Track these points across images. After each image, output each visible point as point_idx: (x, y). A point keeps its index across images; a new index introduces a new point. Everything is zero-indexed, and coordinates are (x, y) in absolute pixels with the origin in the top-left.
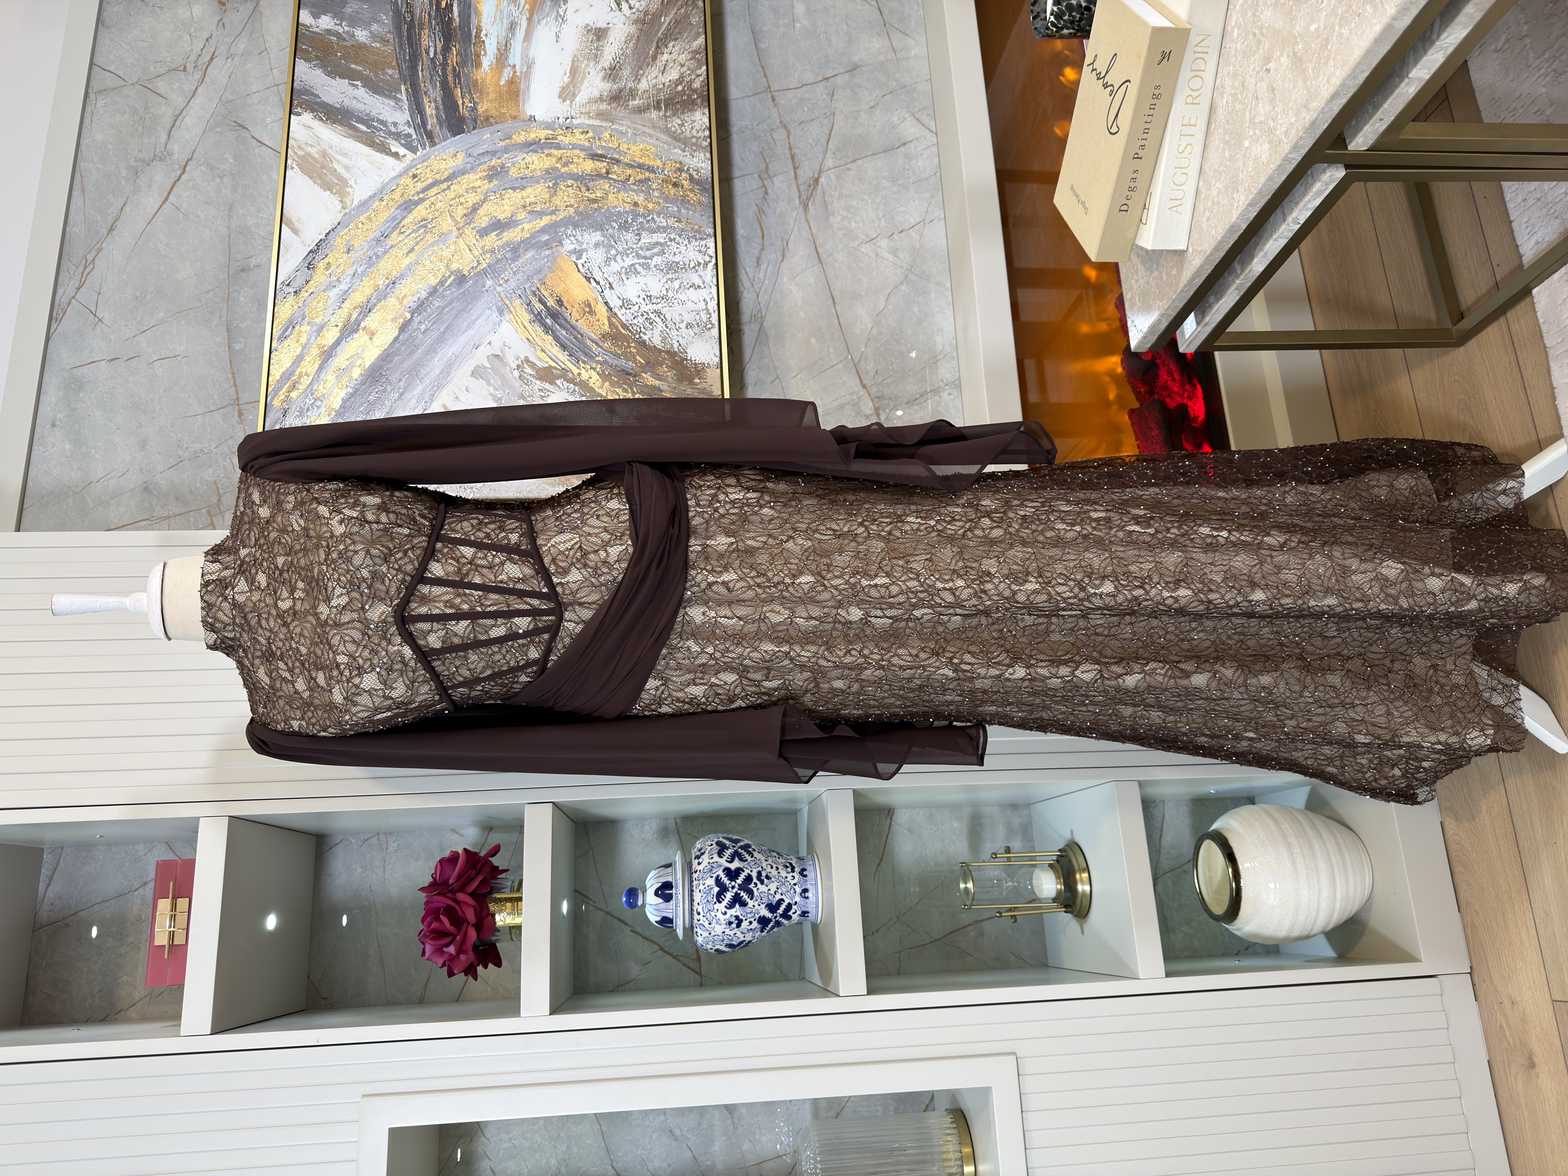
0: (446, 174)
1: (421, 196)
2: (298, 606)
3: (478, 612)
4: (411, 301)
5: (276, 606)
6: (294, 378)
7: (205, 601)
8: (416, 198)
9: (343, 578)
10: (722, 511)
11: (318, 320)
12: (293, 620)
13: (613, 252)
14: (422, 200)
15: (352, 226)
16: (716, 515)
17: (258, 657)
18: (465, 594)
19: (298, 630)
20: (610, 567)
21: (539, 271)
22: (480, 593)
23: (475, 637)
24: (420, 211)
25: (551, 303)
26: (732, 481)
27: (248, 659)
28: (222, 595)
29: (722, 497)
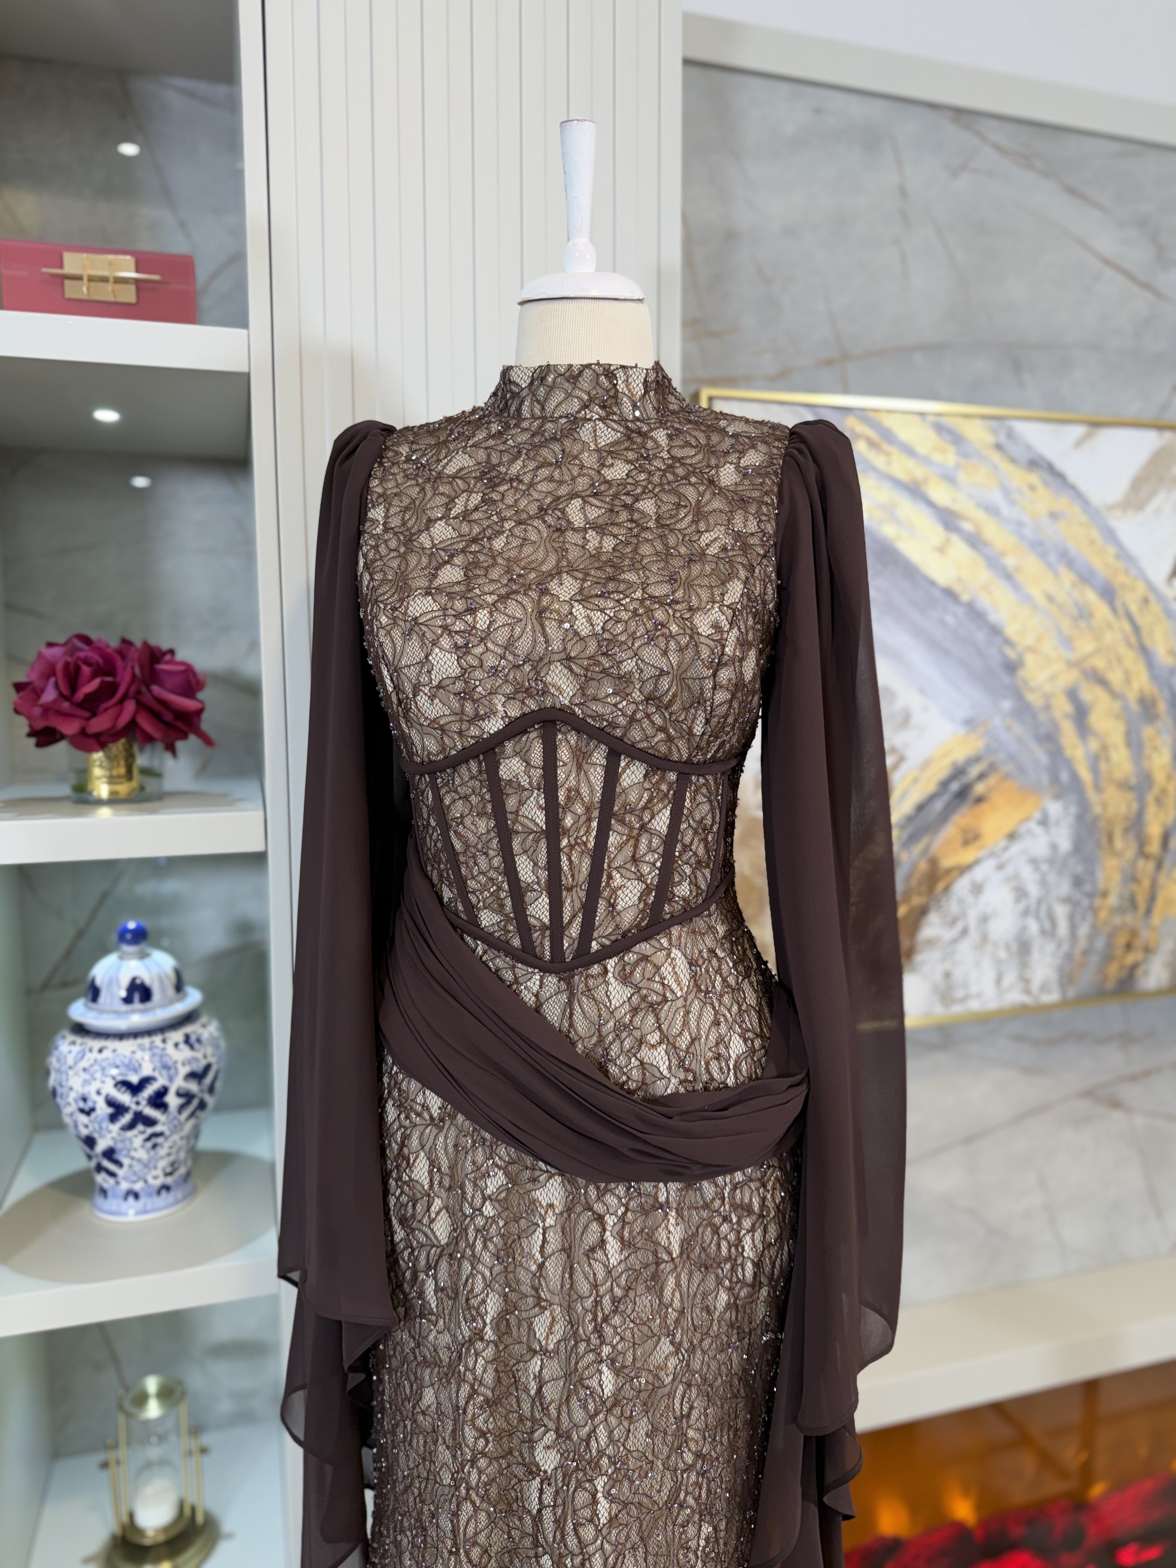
0: (1148, 642)
1: (1121, 611)
2: (572, 537)
3: (559, 842)
4: (984, 602)
5: (573, 496)
6: (885, 446)
7: (581, 373)
8: (1118, 603)
9: (620, 627)
10: (725, 1228)
11: (962, 477)
12: (549, 526)
13: (1045, 867)
14: (1114, 610)
15: (1084, 518)
16: (717, 1220)
17: (489, 456)
18: (589, 820)
19: (533, 536)
20: (632, 1053)
21: (1021, 770)
22: (591, 844)
23: (517, 833)
24: (1101, 610)
25: (980, 788)
26: (773, 1232)
27: (486, 439)
28: (591, 400)
29: (747, 1223)
